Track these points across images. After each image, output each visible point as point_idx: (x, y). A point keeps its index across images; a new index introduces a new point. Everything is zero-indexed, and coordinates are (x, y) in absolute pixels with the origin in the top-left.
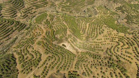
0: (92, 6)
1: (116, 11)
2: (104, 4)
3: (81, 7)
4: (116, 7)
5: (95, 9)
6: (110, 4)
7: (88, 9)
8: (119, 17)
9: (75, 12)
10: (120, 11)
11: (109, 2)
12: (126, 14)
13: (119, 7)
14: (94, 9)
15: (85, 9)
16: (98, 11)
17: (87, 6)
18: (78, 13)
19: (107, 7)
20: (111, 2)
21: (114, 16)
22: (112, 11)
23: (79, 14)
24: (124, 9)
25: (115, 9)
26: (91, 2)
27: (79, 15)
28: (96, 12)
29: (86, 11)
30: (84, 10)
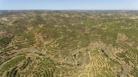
0: (86, 49)
1: (117, 58)
2: (101, 47)
3: (71, 49)
4: (116, 53)
5: (88, 55)
6: (108, 48)
7: (80, 52)
8: (122, 69)
9: (61, 57)
10: (122, 59)
11: (107, 45)
12: (132, 66)
13: (121, 53)
14: (87, 53)
15: (77, 52)
16: (91, 58)
17: (79, 48)
18: (64, 58)
19: (105, 52)
20: (110, 45)
21: (114, 67)
22: (111, 57)
23: (66, 60)
24: (128, 57)
25: (115, 55)
26: (85, 44)
27: (65, 62)
28: (88, 59)
29: (76, 55)
30: (74, 54)
